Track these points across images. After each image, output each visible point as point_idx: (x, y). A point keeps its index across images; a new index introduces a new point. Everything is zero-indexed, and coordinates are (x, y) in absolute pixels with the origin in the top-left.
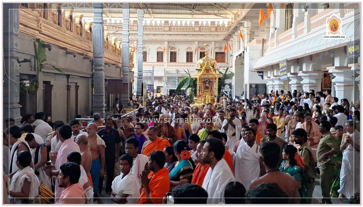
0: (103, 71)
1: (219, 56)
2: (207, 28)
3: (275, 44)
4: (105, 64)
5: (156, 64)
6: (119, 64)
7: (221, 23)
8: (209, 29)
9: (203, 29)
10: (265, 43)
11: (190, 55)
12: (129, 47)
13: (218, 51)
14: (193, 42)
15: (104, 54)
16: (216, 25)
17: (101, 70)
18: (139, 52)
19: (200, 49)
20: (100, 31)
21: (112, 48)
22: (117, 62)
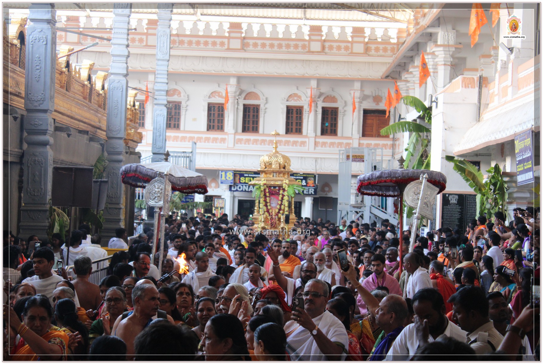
0: (48, 147)
1: (373, 120)
2: (343, 45)
3: (510, 90)
4: (58, 129)
5: (204, 136)
6: (98, 130)
7: (379, 34)
8: (346, 48)
9: (331, 48)
10: (486, 87)
11: (295, 115)
12: (127, 87)
13: (370, 105)
14: (303, 80)
15: (53, 102)
16: (365, 37)
17: (45, 144)
18: (156, 102)
19: (322, 98)
20: (45, 43)
21: (81, 88)
22: (93, 126)
